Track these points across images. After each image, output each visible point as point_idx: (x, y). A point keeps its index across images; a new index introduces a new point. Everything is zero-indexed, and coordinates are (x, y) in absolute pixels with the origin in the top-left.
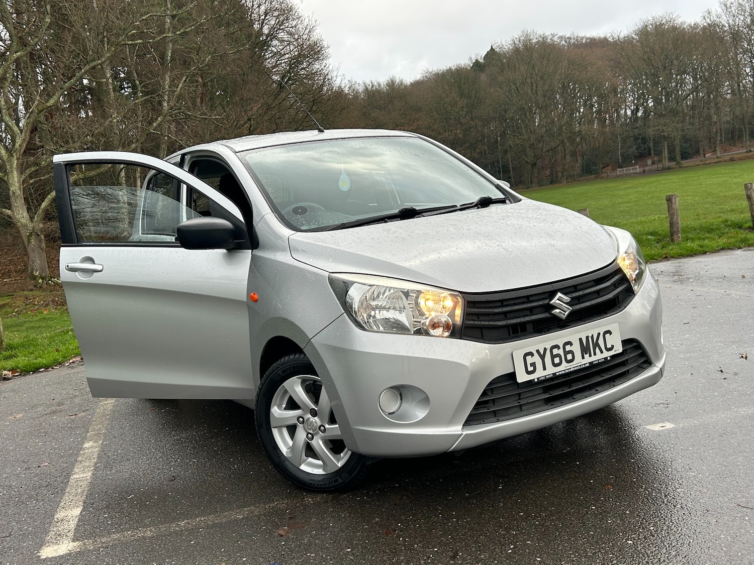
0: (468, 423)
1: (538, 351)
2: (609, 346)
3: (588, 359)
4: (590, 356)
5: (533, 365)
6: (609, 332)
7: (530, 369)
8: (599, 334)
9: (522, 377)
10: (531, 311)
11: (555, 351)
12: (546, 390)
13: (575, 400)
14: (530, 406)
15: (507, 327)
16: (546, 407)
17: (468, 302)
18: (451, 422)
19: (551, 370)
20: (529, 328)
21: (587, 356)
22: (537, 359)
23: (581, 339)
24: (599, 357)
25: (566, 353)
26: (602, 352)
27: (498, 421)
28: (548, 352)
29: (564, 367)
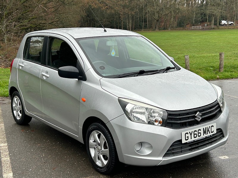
0: (165, 156)
1: (190, 132)
2: (212, 131)
3: (205, 136)
4: (206, 134)
5: (188, 137)
6: (213, 126)
7: (187, 138)
8: (210, 127)
9: (184, 141)
10: (188, 118)
11: (195, 133)
12: (190, 146)
13: (199, 149)
14: (184, 151)
15: (180, 123)
16: (190, 151)
17: (169, 114)
18: (159, 156)
19: (193, 139)
20: (187, 124)
21: (205, 134)
22: (189, 135)
23: (204, 129)
24: (209, 135)
25: (199, 133)
26: (210, 133)
27: (174, 156)
28: (193, 133)
29: (198, 138)
